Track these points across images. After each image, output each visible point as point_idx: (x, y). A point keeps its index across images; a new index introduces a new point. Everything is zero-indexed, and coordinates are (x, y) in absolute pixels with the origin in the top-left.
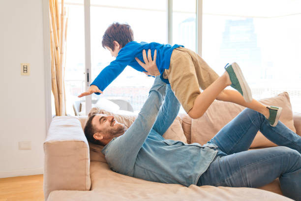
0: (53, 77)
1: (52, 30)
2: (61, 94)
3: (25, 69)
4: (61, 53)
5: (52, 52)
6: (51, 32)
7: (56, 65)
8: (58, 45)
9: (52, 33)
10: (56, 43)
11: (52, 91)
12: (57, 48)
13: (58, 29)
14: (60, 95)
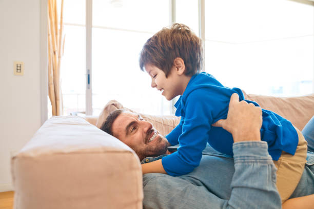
0: (50, 83)
1: (50, 33)
2: (59, 100)
3: (19, 68)
4: (59, 57)
5: (50, 55)
6: (49, 35)
7: (53, 70)
8: (57, 49)
9: (51, 36)
10: (54, 47)
11: (48, 97)
12: (55, 53)
13: (56, 34)
14: (58, 102)
